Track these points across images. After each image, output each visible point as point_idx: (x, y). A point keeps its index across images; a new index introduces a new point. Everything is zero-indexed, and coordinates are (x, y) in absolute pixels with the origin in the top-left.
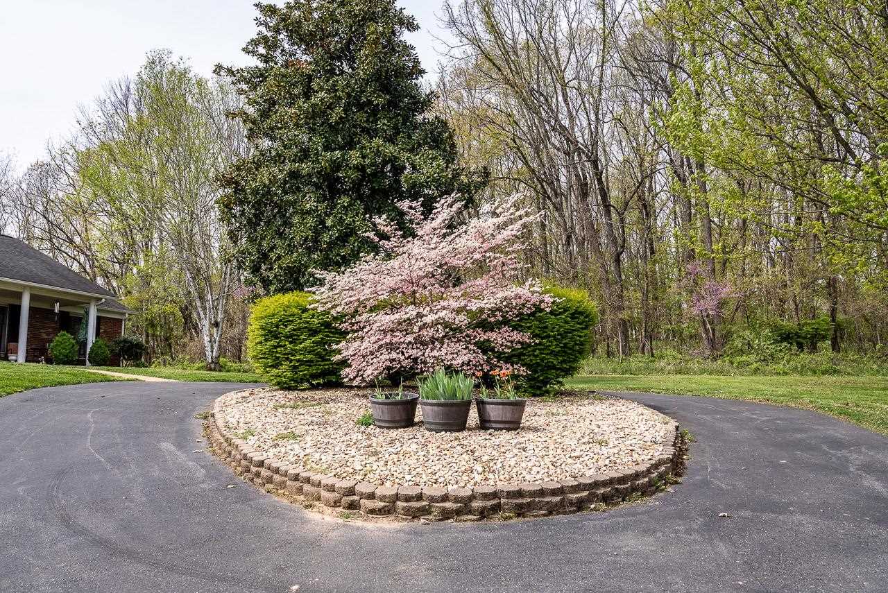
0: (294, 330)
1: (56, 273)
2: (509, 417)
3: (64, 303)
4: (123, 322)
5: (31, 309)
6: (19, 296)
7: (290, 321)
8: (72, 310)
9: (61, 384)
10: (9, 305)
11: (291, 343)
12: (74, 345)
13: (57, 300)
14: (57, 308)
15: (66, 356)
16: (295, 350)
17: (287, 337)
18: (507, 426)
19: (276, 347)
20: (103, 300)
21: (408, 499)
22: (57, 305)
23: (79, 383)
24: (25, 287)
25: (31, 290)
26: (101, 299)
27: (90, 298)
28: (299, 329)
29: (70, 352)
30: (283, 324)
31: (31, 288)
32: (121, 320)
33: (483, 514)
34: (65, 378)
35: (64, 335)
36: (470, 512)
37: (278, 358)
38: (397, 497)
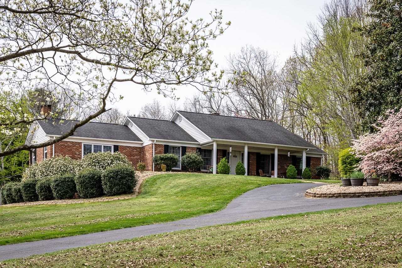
0: (351, 161)
1: (289, 138)
2: (375, 182)
3: (292, 152)
4: (322, 159)
5: (278, 155)
6: (274, 150)
7: (350, 158)
8: (298, 155)
9: (283, 183)
10: (271, 154)
11: (350, 165)
12: (295, 171)
13: (289, 151)
14: (289, 154)
15: (292, 176)
16: (351, 168)
17: (349, 163)
18: (372, 185)
19: (346, 167)
20: (308, 149)
21: (324, 194)
22: (289, 153)
23: (289, 183)
24: (275, 146)
25: (278, 147)
26: (307, 149)
27: (303, 149)
28: (352, 160)
29: (294, 174)
30: (347, 159)
31: (278, 146)
32: (321, 158)
33: (337, 197)
34: (285, 182)
35: (291, 166)
36: (334, 197)
37: (346, 171)
38: (322, 194)
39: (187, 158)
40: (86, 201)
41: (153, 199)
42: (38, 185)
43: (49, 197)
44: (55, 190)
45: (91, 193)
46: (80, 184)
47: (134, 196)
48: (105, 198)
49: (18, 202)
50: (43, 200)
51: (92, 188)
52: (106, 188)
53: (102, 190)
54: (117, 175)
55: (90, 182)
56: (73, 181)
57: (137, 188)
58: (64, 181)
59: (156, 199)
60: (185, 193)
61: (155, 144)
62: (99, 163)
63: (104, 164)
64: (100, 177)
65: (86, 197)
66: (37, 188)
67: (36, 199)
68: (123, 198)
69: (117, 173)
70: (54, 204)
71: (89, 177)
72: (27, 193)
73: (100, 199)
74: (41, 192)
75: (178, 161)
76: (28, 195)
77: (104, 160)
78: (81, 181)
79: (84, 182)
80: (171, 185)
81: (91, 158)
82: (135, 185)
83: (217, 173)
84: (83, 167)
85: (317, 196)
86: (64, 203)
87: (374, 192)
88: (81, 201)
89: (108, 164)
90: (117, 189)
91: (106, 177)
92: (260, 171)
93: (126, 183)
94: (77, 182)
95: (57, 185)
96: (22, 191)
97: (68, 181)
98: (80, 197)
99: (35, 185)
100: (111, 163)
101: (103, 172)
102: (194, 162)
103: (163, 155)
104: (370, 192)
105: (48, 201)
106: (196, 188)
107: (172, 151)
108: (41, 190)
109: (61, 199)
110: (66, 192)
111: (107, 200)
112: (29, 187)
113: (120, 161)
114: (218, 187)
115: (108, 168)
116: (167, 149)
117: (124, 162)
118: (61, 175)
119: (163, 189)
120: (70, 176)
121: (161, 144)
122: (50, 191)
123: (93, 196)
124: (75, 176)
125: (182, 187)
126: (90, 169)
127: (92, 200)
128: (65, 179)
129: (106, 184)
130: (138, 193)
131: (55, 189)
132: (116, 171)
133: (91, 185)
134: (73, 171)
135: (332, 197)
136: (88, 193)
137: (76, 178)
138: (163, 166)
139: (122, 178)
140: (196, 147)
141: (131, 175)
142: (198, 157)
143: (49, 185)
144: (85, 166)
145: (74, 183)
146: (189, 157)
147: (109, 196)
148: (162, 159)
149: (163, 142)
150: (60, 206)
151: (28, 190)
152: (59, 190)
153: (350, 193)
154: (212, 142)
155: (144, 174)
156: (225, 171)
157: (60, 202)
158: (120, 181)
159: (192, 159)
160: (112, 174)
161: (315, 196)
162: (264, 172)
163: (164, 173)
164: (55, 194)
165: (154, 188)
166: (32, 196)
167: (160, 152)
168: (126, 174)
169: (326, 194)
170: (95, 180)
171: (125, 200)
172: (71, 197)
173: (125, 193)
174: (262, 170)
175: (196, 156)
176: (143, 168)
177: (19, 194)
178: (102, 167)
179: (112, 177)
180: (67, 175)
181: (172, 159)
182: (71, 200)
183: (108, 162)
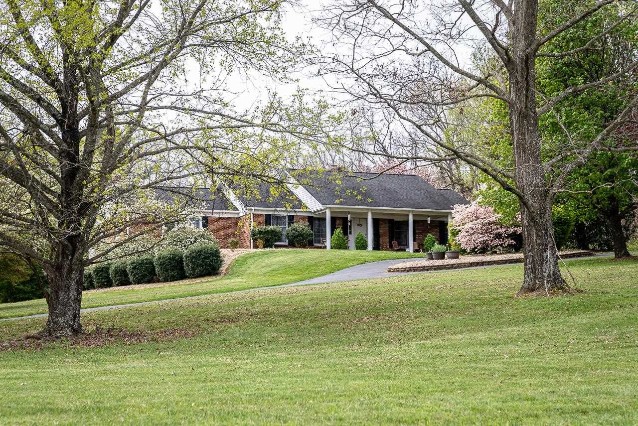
2: (454, 256)
3: (432, 217)
5: (414, 221)
10: (405, 221)
12: (434, 242)
13: (429, 216)
18: (452, 258)
22: (429, 219)
24: (411, 211)
31: (413, 211)
35: (429, 236)
39: (291, 231)
40: (166, 284)
41: (238, 280)
42: (112, 268)
43: (125, 282)
44: (132, 274)
45: (171, 276)
46: (160, 266)
47: (219, 277)
48: (187, 280)
49: (88, 290)
50: (118, 285)
51: (173, 270)
52: (188, 270)
53: (184, 272)
54: (200, 255)
55: (171, 264)
56: (151, 263)
57: (223, 269)
58: (142, 263)
59: (241, 280)
60: (274, 273)
61: (254, 214)
62: (181, 242)
63: (187, 243)
64: (181, 258)
65: (166, 280)
66: (110, 272)
67: (110, 285)
68: (206, 280)
69: (199, 252)
70: (131, 289)
71: (170, 258)
72: (99, 279)
73: (181, 282)
74: (115, 277)
75: (281, 235)
76: (100, 280)
77: (187, 238)
78: (161, 262)
79: (164, 264)
80: (263, 264)
81: (172, 236)
82: (220, 265)
83: (332, 248)
84: (163, 247)
85: (392, 270)
86: (142, 288)
87: (443, 265)
88: (161, 285)
89: (191, 242)
90: (200, 270)
91: (188, 257)
92: (394, 243)
93: (210, 264)
94: (156, 264)
95: (134, 268)
96: (93, 276)
97: (146, 264)
98: (159, 281)
99: (108, 269)
100: (195, 242)
101: (186, 252)
102: (301, 235)
103: (263, 228)
104: (438, 266)
105: (123, 287)
106: (290, 267)
107: (275, 221)
108: (115, 274)
109: (138, 283)
110: (144, 276)
111: (189, 283)
112: (102, 271)
113: (204, 239)
114: (316, 264)
115: (192, 247)
116: (268, 219)
117: (210, 240)
118: (139, 256)
119: (253, 269)
120: (149, 257)
121: (261, 213)
122: (126, 275)
123: (173, 279)
124: (154, 257)
125: (274, 267)
126: (170, 248)
127: (172, 284)
128: (143, 261)
129: (188, 266)
130: (225, 274)
131: (132, 272)
132: (199, 251)
133: (172, 266)
134: (152, 251)
135: (404, 271)
136: (168, 276)
137: (154, 260)
138: (260, 241)
139: (206, 258)
140: (307, 215)
141: (216, 255)
142: (306, 229)
143: (125, 268)
144: (165, 246)
145: (153, 265)
146: (294, 230)
147: (191, 278)
148: (260, 232)
149: (263, 211)
150: (138, 291)
151: (101, 275)
152: (136, 274)
153: (419, 267)
154: (324, 209)
155: (235, 253)
156: (341, 245)
157: (137, 287)
158: (203, 261)
159: (298, 232)
160: (194, 254)
161: (390, 271)
162: (399, 244)
163: (259, 250)
164: (131, 278)
165: (243, 269)
166: (104, 282)
167: (260, 224)
168: (210, 254)
169: (399, 268)
170: (176, 260)
171: (208, 282)
172: (149, 282)
173: (209, 274)
174: (396, 242)
175: (303, 227)
176: (235, 245)
177: (89, 280)
178: (185, 246)
179: (195, 257)
180: (145, 256)
181: (273, 232)
182: (149, 285)
183: (191, 240)
